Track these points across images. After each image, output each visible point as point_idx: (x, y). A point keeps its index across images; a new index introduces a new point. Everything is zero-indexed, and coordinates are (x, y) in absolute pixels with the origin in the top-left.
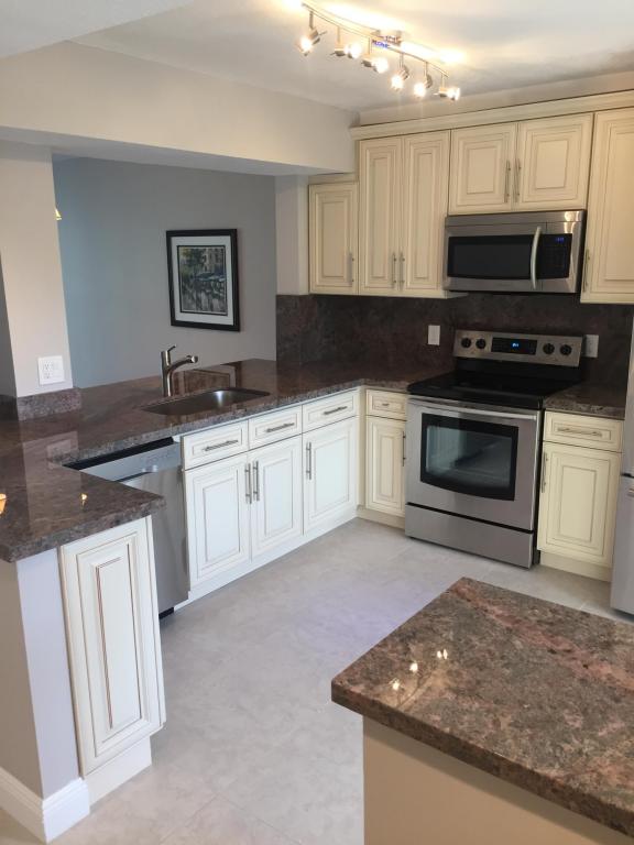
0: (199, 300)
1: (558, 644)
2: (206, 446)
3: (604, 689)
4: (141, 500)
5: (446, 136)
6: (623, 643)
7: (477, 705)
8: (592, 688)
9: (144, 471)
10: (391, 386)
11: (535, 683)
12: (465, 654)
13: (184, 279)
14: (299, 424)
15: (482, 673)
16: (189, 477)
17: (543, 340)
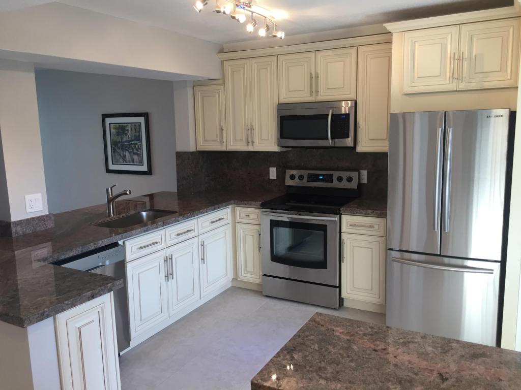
0: (124, 156)
1: (378, 346)
2: (139, 246)
3: (408, 369)
4: (106, 282)
5: (275, 58)
6: (413, 342)
7: (339, 386)
8: (402, 369)
9: (100, 264)
10: (251, 205)
11: (369, 369)
12: (327, 357)
13: (114, 144)
14: (196, 230)
15: (339, 366)
16: (129, 267)
17: (336, 174)
